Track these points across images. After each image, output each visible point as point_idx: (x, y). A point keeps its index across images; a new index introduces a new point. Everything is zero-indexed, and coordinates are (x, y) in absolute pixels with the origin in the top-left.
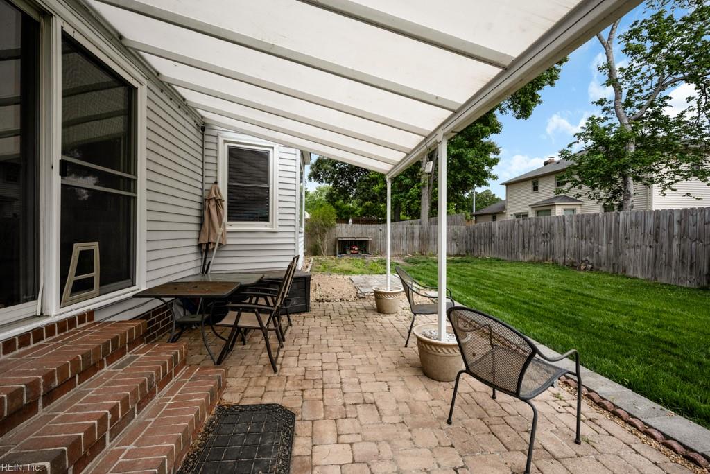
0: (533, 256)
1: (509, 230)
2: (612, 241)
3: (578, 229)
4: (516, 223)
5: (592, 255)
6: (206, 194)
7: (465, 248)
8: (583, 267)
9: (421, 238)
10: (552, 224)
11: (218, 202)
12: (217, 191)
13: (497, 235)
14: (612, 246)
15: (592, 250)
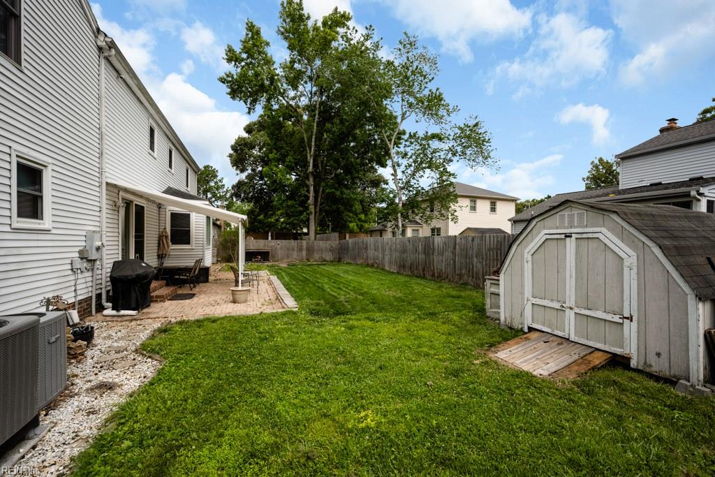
6: (161, 233)
9: (308, 250)
11: (166, 237)
12: (166, 232)
15: (378, 256)
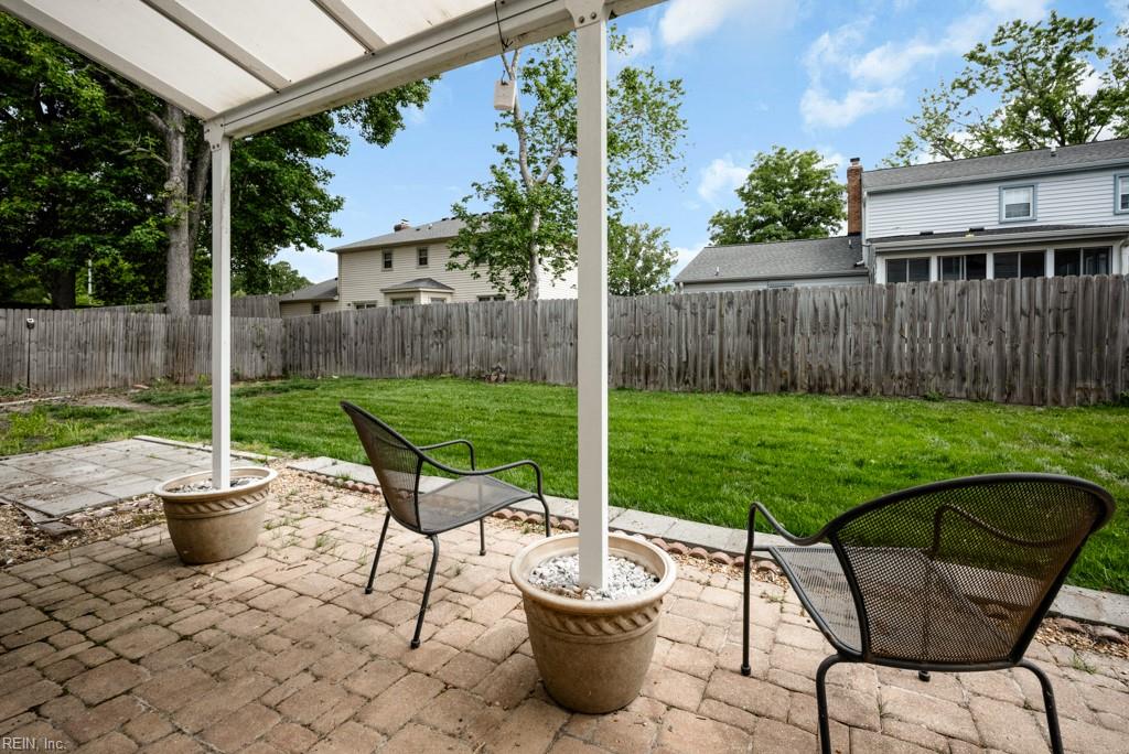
0: (419, 367)
1: (375, 324)
2: (529, 340)
3: (486, 323)
4: (389, 314)
5: (505, 359)
7: (280, 362)
8: (494, 378)
10: (449, 316)
13: (352, 335)
14: (529, 346)
15: (505, 352)
